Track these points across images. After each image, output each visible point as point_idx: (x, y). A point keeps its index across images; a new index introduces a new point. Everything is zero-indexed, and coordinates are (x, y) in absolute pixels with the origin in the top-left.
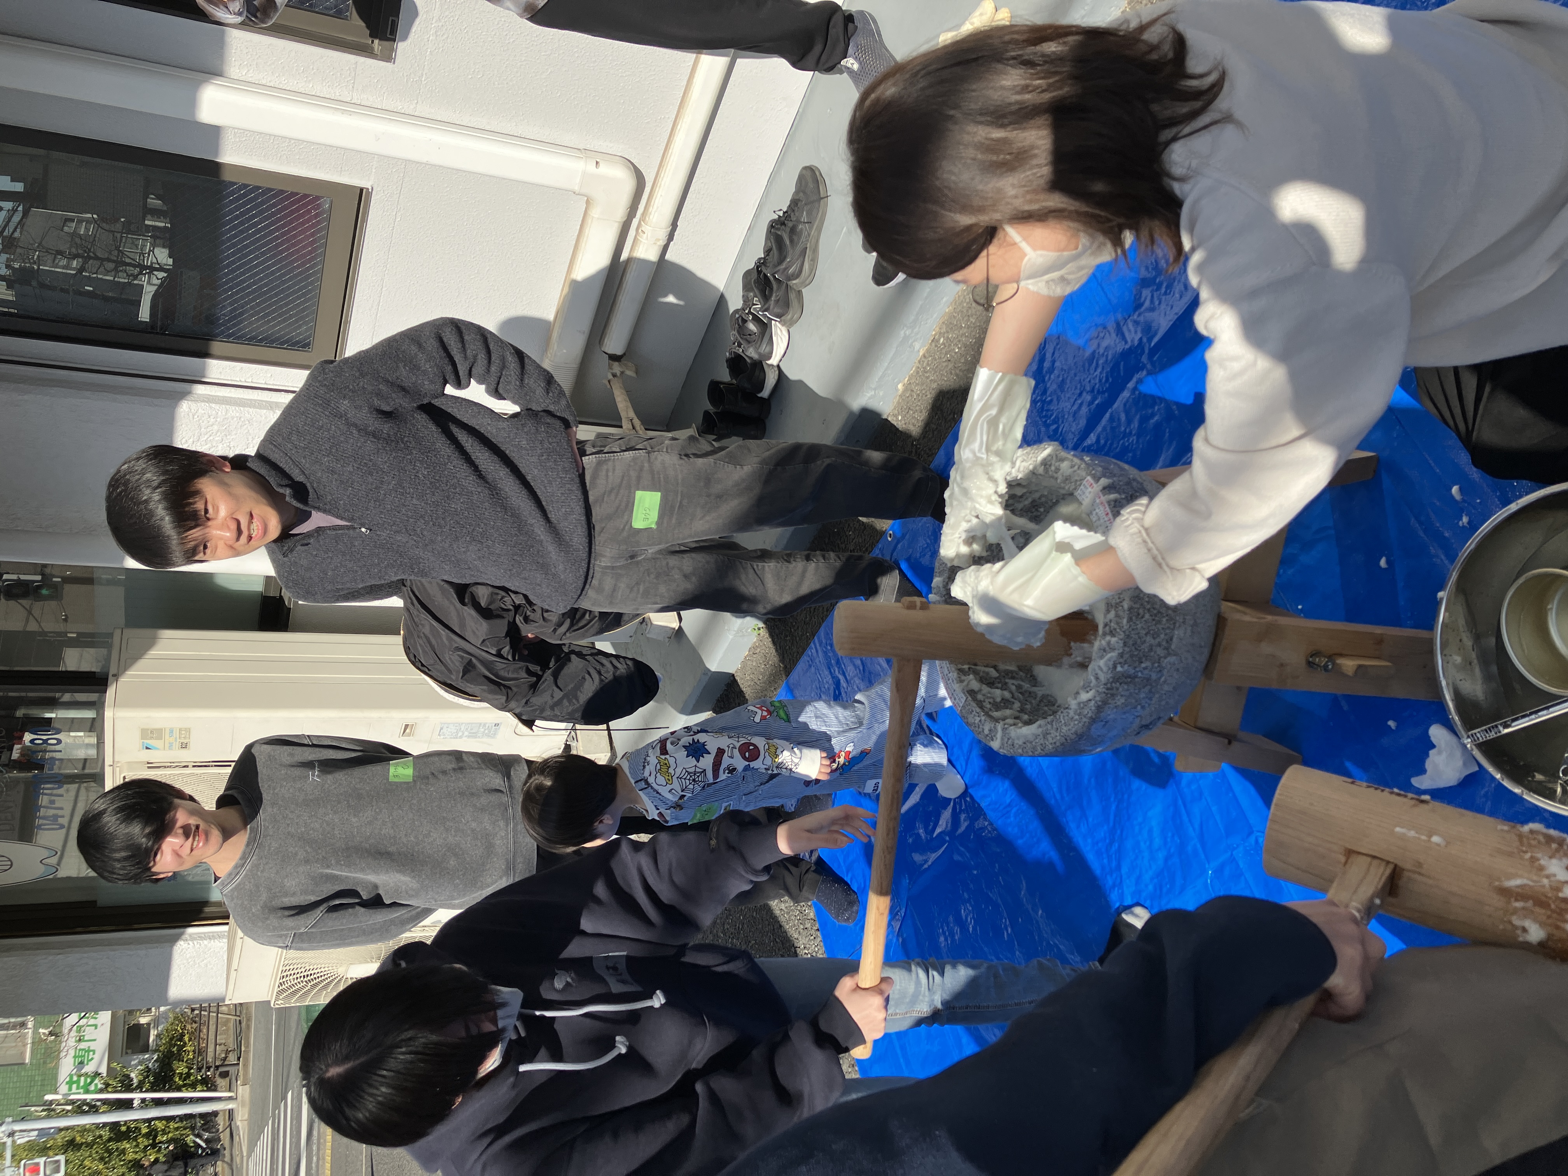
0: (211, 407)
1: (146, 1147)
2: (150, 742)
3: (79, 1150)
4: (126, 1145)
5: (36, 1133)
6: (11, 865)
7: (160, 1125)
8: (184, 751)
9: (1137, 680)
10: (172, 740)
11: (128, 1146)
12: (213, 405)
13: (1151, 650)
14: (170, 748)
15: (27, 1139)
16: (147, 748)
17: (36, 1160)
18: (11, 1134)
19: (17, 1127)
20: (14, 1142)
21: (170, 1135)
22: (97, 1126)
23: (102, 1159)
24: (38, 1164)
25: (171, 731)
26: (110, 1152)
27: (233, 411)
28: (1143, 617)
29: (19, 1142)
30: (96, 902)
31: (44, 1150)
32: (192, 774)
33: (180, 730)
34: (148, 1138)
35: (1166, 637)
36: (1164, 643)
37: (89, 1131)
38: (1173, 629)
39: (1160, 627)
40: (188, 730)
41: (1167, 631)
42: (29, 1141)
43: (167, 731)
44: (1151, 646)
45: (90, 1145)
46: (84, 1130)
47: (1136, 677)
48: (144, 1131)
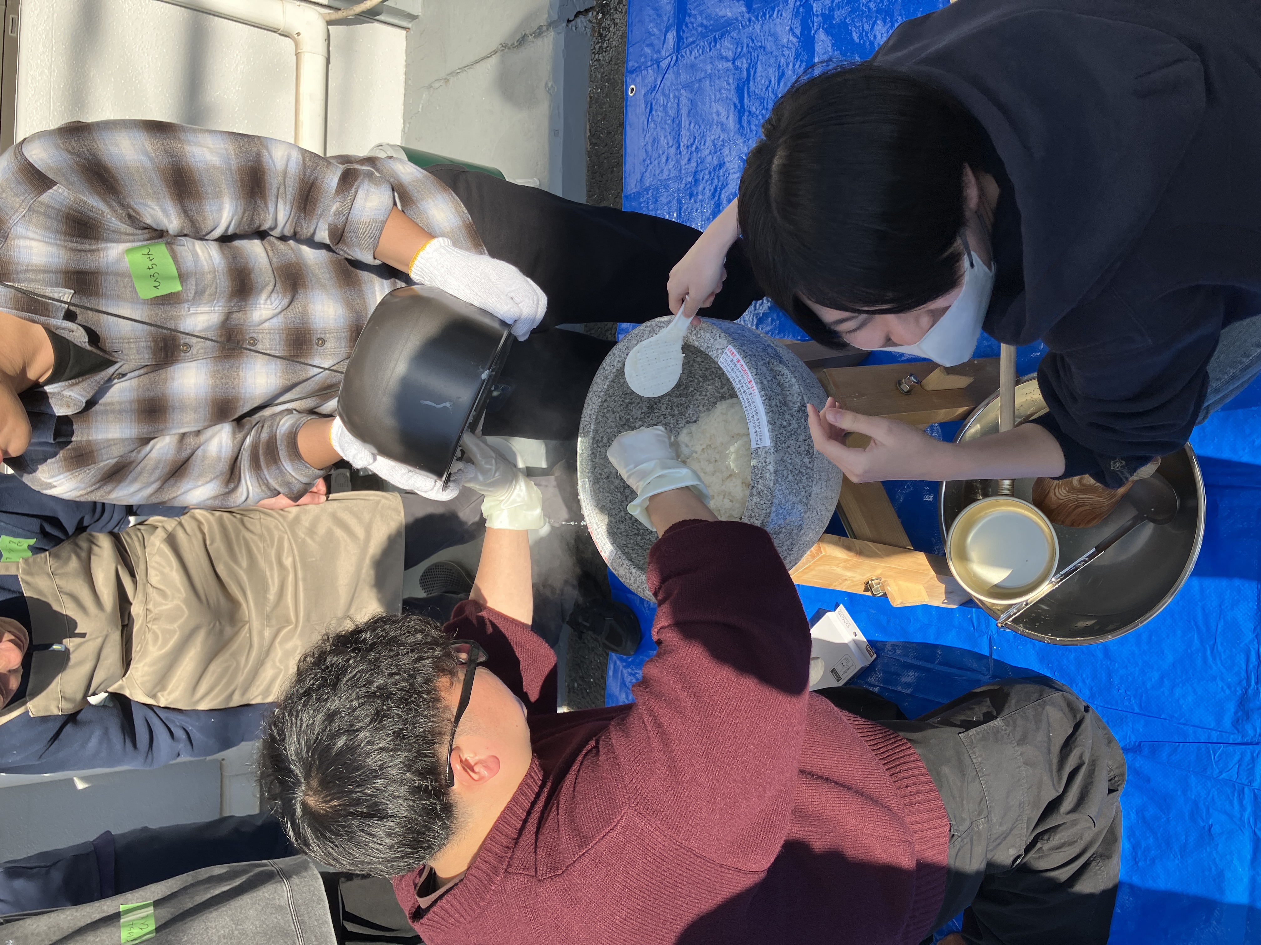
28: (787, 478)
36: (804, 500)
39: (801, 485)
41: (807, 489)
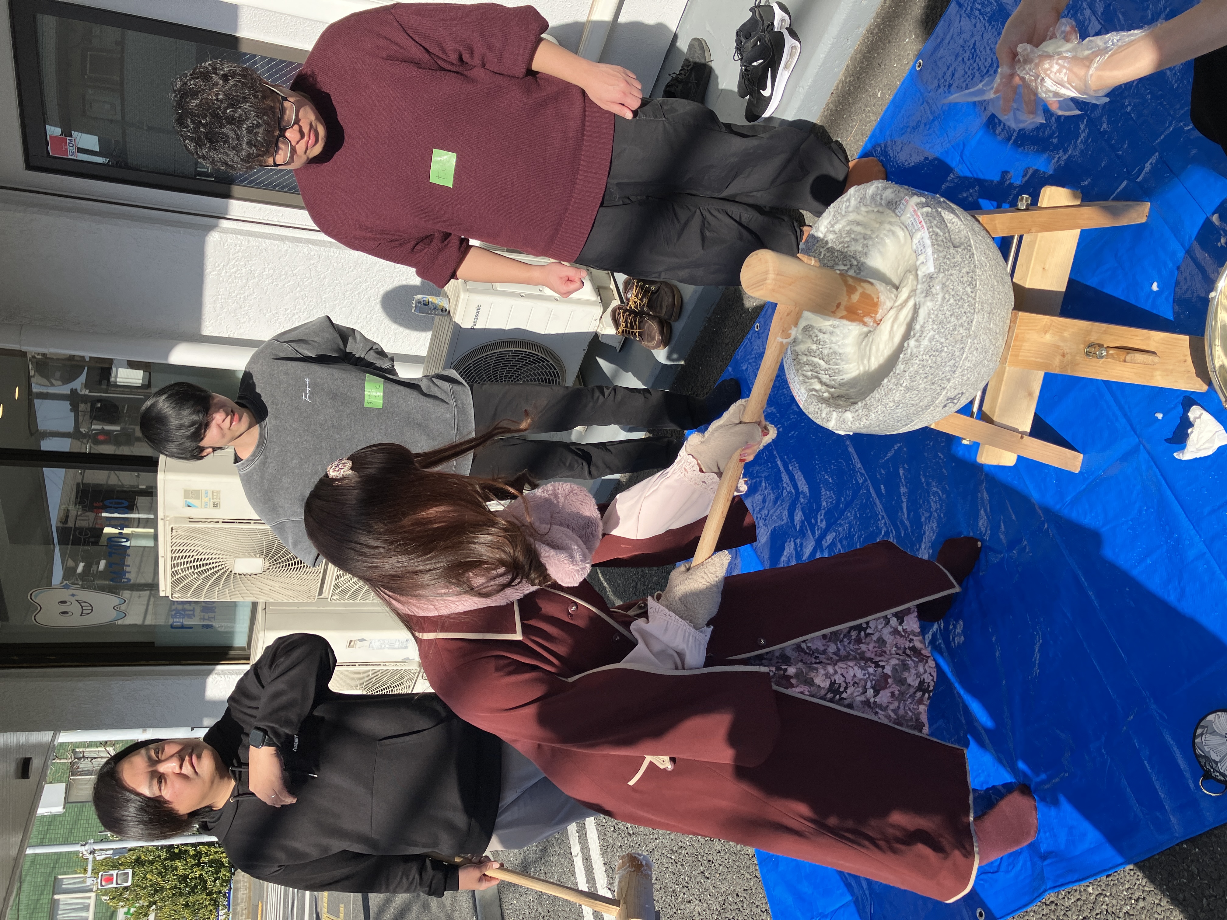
0: (237, 238)
1: (192, 866)
2: (191, 501)
3: (143, 865)
4: (178, 863)
5: (111, 852)
6: (92, 610)
7: (204, 849)
8: (215, 510)
9: (943, 354)
10: (206, 500)
11: (180, 864)
12: (239, 237)
13: (954, 329)
14: (206, 506)
15: (104, 856)
16: (189, 506)
17: (111, 872)
18: (93, 852)
19: (97, 847)
20: (94, 858)
21: (211, 857)
22: (157, 847)
23: (160, 874)
24: (112, 875)
25: (206, 493)
26: (165, 868)
27: (254, 241)
29: (98, 858)
30: (153, 643)
31: (115, 865)
32: (221, 529)
33: (213, 492)
34: (195, 860)
35: (968, 320)
37: (151, 852)
38: (974, 314)
40: (219, 492)
42: (107, 858)
43: (203, 493)
44: (955, 325)
45: (151, 863)
46: (148, 850)
47: (942, 351)
48: (192, 853)
